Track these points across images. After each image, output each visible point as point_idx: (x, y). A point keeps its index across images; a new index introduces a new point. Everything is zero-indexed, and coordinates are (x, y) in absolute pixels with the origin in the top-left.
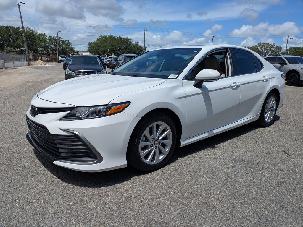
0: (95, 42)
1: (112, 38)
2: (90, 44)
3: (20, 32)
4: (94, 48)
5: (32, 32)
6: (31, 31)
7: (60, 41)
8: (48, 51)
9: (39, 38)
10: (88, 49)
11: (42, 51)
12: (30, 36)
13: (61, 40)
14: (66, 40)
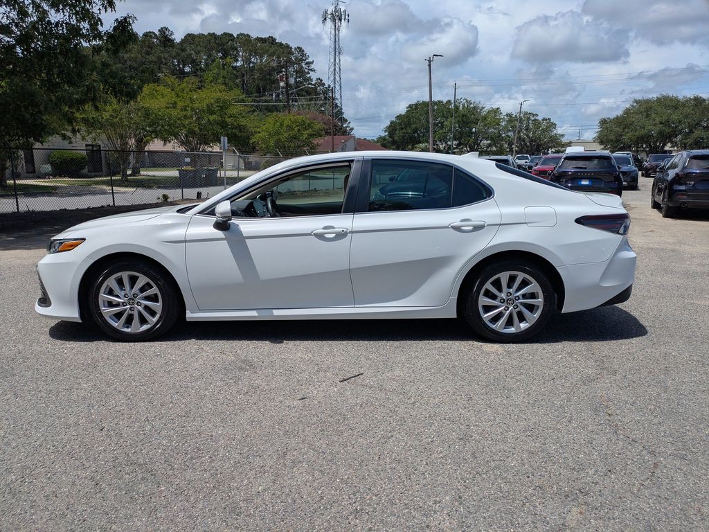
0: (617, 118)
1: (669, 104)
2: (604, 122)
3: (449, 111)
4: (613, 131)
5: (474, 108)
6: (472, 106)
7: (530, 122)
8: (502, 145)
9: (485, 118)
10: (595, 135)
11: (490, 145)
12: (466, 116)
13: (533, 119)
14: (544, 120)
